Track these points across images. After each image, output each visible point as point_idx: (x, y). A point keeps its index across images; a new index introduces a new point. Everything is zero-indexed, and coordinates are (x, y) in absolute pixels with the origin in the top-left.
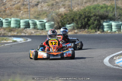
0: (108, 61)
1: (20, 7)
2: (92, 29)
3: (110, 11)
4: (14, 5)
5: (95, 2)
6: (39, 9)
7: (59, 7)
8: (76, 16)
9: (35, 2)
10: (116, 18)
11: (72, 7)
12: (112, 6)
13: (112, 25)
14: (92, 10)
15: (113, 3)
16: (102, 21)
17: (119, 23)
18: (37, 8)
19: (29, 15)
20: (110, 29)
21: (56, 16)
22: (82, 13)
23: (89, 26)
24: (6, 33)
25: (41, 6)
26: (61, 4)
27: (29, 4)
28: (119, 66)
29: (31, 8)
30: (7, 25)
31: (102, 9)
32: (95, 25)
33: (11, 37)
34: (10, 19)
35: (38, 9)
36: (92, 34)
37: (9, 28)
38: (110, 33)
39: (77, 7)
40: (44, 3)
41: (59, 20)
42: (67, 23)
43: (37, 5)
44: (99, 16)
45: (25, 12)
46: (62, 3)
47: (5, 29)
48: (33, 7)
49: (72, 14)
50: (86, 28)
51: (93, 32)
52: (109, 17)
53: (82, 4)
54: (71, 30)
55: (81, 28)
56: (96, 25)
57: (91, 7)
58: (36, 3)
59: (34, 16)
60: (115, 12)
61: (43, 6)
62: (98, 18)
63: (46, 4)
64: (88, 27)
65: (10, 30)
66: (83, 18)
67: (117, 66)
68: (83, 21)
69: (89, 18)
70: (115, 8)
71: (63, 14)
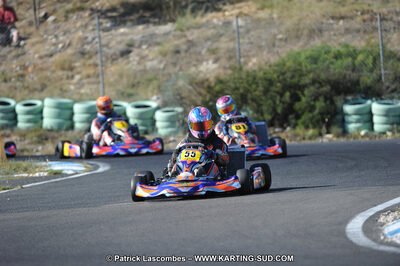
0: (360, 230)
2: (307, 127)
3: (366, 65)
4: (51, 56)
5: (316, 38)
6: (134, 68)
7: (199, 58)
8: (254, 86)
9: (120, 43)
11: (240, 57)
12: (369, 49)
13: (374, 111)
14: (307, 66)
15: (373, 41)
16: (338, 100)
18: (129, 63)
19: (101, 85)
20: (368, 125)
21: (190, 87)
22: (275, 76)
23: (298, 117)
24: (28, 147)
25: (138, 55)
26: (203, 47)
27: (101, 52)
29: (109, 63)
30: (29, 121)
31: (339, 62)
32: (317, 111)
33: (45, 160)
34: (39, 103)
35: (130, 65)
36: (307, 142)
37: (35, 131)
38: (367, 139)
39: (254, 56)
40: (150, 45)
41: (199, 101)
43: (125, 53)
44: (328, 82)
45: (88, 76)
46: (209, 43)
47: (23, 135)
48: (114, 59)
49: (241, 78)
50: (289, 125)
51: (310, 138)
52: (362, 86)
53: (274, 45)
55: (271, 124)
56: (321, 113)
58: (122, 47)
59: (118, 91)
60: (380, 69)
61: (147, 56)
62: (326, 89)
63: (157, 48)
64: (293, 121)
65: (39, 136)
66: (278, 93)
68: (278, 102)
69: (296, 90)
70: (379, 55)
71: (212, 79)
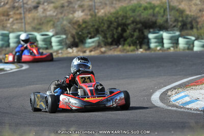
0: (158, 99)
1: (8, 12)
2: (130, 46)
3: (160, 13)
6: (41, 15)
7: (74, 9)
8: (102, 24)
9: (33, 2)
10: (169, 25)
11: (95, 9)
12: (162, 5)
13: (164, 37)
14: (130, 13)
15: (164, 1)
16: (146, 32)
17: (174, 33)
18: (38, 12)
19: (23, 24)
20: (161, 44)
21: (69, 25)
22: (113, 19)
23: (125, 40)
25: (43, 8)
26: (76, 4)
27: (23, 6)
28: (177, 107)
29: (27, 13)
31: (146, 12)
32: (134, 38)
35: (38, 14)
36: (130, 53)
38: (161, 52)
39: (103, 8)
40: (48, 3)
41: (74, 32)
42: (87, 36)
43: (36, 7)
44: (140, 22)
45: (17, 19)
46: (79, 2)
48: (30, 10)
49: (95, 20)
50: (120, 44)
51: (132, 51)
52: (158, 24)
53: (112, 3)
54: (95, 49)
55: (111, 44)
57: (128, 9)
58: (34, 4)
59: (32, 27)
60: (167, 16)
61: (47, 9)
62: (139, 26)
63: (52, 5)
64: (123, 42)
66: (115, 28)
67: (174, 106)
68: (115, 32)
70: (166, 8)
